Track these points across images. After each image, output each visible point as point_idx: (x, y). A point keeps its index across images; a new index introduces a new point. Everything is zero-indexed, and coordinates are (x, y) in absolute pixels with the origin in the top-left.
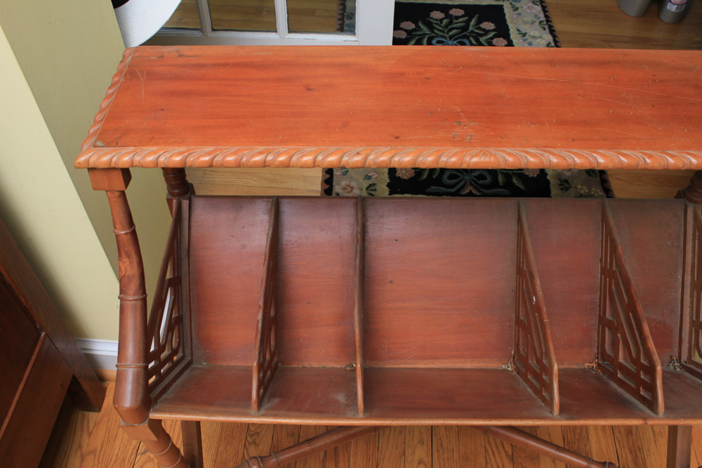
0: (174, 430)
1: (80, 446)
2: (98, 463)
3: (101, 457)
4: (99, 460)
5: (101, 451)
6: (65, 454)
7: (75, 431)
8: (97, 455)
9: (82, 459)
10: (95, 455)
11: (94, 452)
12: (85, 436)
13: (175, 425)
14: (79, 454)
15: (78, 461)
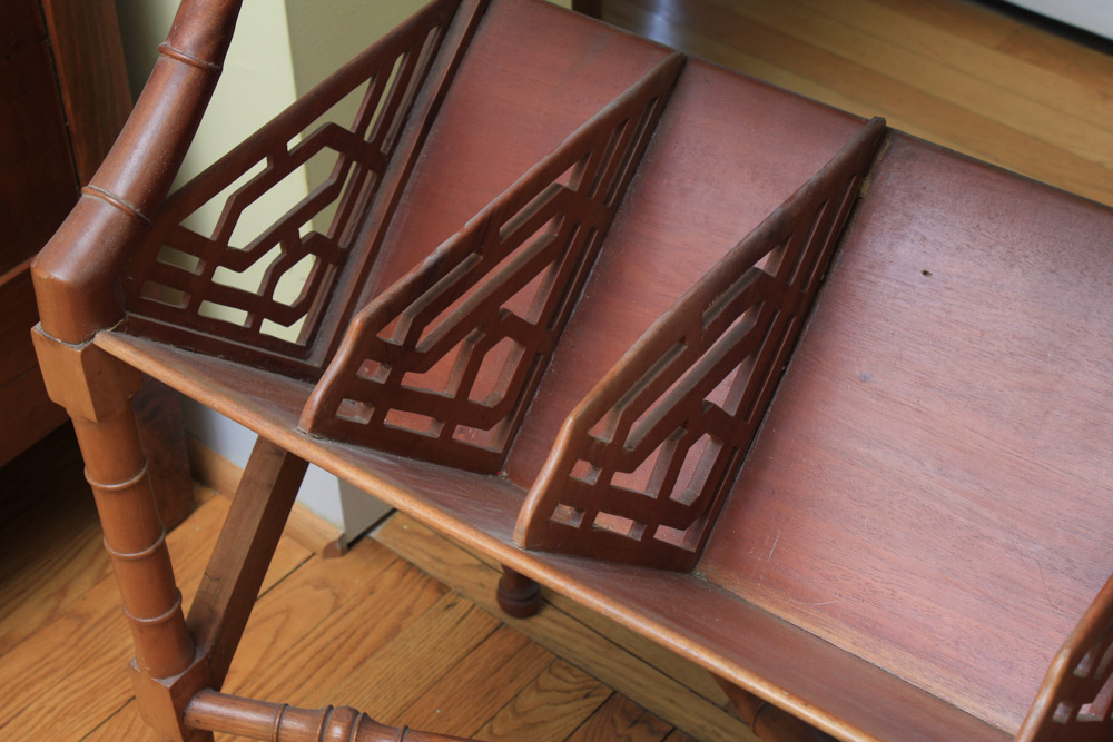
0: (285, 665)
1: (63, 592)
2: (75, 645)
3: (91, 635)
4: (80, 639)
5: (98, 623)
6: (22, 592)
7: (76, 554)
8: (85, 628)
9: (50, 620)
10: (80, 626)
11: (82, 618)
12: (88, 578)
13: (294, 656)
14: (50, 604)
15: (39, 617)
